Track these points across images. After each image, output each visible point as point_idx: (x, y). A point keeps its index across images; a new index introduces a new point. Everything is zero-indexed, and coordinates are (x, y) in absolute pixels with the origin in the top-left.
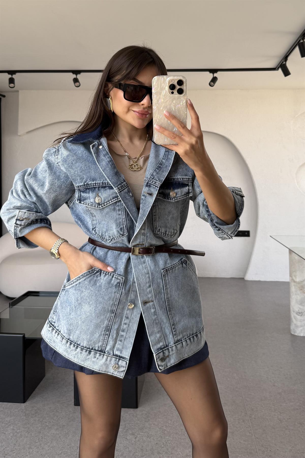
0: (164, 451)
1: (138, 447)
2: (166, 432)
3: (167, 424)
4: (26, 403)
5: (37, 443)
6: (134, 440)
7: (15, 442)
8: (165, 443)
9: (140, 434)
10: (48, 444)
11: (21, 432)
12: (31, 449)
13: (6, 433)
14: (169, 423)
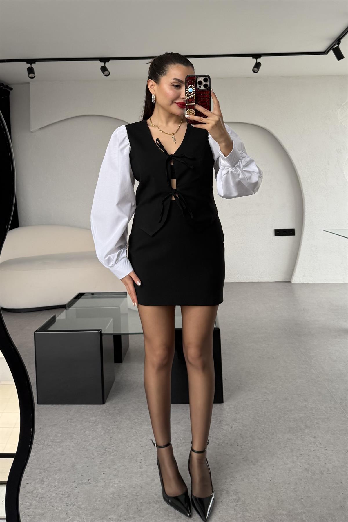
0: (264, 437)
1: (237, 435)
2: (260, 421)
3: (259, 415)
4: (105, 404)
5: (133, 437)
6: (230, 430)
7: (110, 437)
8: (262, 430)
9: (235, 424)
10: (145, 437)
11: (112, 429)
12: (130, 442)
13: (97, 430)
14: (260, 414)
